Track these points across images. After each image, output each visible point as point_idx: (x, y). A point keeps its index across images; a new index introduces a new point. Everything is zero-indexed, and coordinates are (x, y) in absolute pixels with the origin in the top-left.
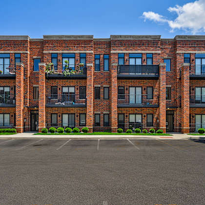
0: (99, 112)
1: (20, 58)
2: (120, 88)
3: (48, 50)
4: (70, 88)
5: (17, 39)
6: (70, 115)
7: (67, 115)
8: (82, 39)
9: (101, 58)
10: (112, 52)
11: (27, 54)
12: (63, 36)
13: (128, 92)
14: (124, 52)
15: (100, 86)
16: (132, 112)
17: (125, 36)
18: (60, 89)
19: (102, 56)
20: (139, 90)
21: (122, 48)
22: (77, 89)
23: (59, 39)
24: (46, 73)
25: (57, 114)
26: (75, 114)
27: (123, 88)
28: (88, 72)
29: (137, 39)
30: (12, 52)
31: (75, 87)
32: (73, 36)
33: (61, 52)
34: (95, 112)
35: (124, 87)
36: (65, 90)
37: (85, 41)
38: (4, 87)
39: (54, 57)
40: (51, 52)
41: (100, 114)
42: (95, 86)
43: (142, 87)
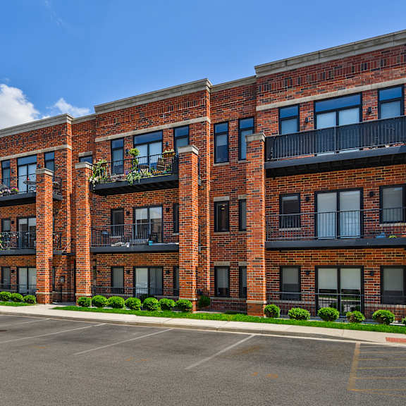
0: (227, 263)
1: (53, 160)
2: (285, 199)
3: (103, 135)
4: (151, 209)
5: (48, 126)
6: (153, 271)
7: (146, 270)
8: (179, 94)
9: (231, 130)
10: (258, 108)
11: (65, 150)
12: (135, 98)
13: (311, 207)
14: (297, 101)
15: (227, 198)
16: (326, 261)
17: (301, 59)
18: (128, 213)
19: (233, 124)
20: (351, 199)
21: (292, 92)
22: (168, 210)
23: (127, 107)
24: (91, 184)
25: (123, 267)
26: (162, 267)
27: (295, 198)
28: (182, 168)
29: (342, 56)
30: (40, 151)
31: (162, 206)
32: (157, 93)
33: (130, 133)
34: (217, 263)
35: (299, 195)
36: (141, 214)
37: (185, 98)
38: (28, 218)
39: (116, 146)
40: (110, 137)
41: (228, 268)
42: (216, 199)
43: (361, 189)
